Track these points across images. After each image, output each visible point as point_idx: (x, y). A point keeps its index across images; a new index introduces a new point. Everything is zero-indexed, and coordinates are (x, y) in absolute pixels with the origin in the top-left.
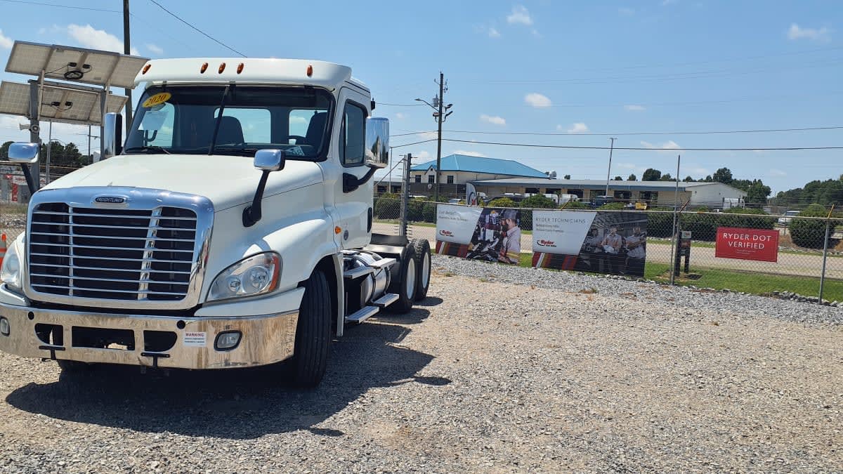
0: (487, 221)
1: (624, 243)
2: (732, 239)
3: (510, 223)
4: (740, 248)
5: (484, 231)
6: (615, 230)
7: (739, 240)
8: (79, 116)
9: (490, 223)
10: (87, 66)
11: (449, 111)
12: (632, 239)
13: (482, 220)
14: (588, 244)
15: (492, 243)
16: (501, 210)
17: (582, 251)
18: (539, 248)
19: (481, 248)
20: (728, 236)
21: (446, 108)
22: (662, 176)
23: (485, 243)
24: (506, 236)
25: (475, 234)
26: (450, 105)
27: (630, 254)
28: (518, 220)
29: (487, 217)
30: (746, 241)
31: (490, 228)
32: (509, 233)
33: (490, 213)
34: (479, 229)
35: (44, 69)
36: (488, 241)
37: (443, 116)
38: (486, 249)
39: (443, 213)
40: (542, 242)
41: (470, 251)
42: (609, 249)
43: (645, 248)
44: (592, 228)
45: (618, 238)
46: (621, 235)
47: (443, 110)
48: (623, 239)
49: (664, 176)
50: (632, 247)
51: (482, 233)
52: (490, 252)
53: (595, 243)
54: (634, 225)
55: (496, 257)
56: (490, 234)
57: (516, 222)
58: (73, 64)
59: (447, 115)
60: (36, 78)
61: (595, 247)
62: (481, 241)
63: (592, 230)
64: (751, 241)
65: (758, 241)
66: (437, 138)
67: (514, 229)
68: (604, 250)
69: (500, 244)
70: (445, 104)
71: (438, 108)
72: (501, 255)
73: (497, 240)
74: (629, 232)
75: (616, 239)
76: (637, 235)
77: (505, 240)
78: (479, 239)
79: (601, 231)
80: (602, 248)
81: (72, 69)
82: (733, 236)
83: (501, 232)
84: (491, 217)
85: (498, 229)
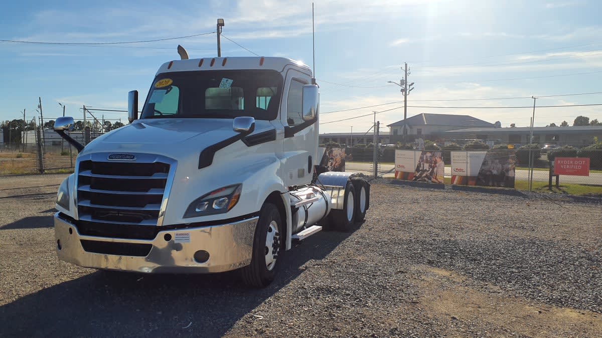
0: (425, 158)
1: (503, 169)
3: (438, 160)
5: (423, 164)
6: (498, 161)
9: (427, 159)
11: (411, 87)
13: (421, 158)
14: (483, 170)
15: (428, 171)
16: (432, 152)
17: (479, 174)
18: (456, 173)
19: (421, 174)
20: (561, 162)
21: (409, 86)
22: (590, 121)
23: (424, 171)
24: (436, 167)
25: (418, 166)
26: (413, 84)
27: (506, 174)
28: (442, 158)
29: (425, 156)
30: (571, 165)
31: (427, 163)
32: (437, 165)
33: (426, 154)
34: (420, 164)
38: (425, 175)
39: (399, 155)
40: (457, 169)
41: (415, 176)
42: (495, 172)
43: (514, 171)
44: (485, 160)
45: (500, 166)
46: (501, 163)
47: (408, 87)
48: (502, 166)
49: (593, 121)
50: (507, 171)
51: (422, 166)
52: (426, 176)
53: (486, 169)
54: (508, 158)
55: (430, 179)
56: (426, 166)
59: (410, 90)
61: (487, 171)
62: (421, 170)
63: (485, 162)
64: (574, 164)
65: (578, 165)
66: (404, 106)
67: (440, 163)
68: (492, 173)
69: (432, 171)
70: (409, 83)
71: (404, 86)
72: (434, 178)
73: (431, 169)
74: (506, 162)
75: (498, 166)
77: (435, 169)
78: (420, 169)
79: (490, 162)
80: (490, 171)
82: (563, 162)
83: (433, 165)
84: (426, 157)
85: (431, 163)
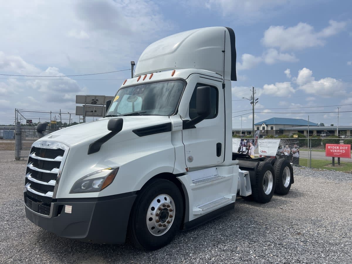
1: (291, 151)
2: (332, 149)
3: (251, 144)
4: (335, 153)
7: (335, 149)
8: (99, 115)
9: (244, 144)
10: (97, 100)
11: (257, 101)
12: (294, 150)
13: (241, 143)
14: (279, 152)
15: (245, 152)
16: (247, 139)
17: (277, 154)
20: (330, 148)
24: (250, 149)
25: (239, 148)
26: (257, 99)
27: (294, 155)
30: (338, 149)
32: (250, 148)
33: (244, 141)
34: (240, 147)
35: (86, 102)
36: (244, 152)
37: (255, 103)
40: (262, 151)
43: (299, 153)
44: (280, 145)
45: (289, 149)
46: (290, 148)
47: (255, 101)
48: (291, 149)
50: (294, 153)
53: (281, 152)
54: (294, 144)
56: (244, 149)
57: (253, 144)
58: (93, 100)
59: (256, 103)
60: (84, 105)
61: (281, 153)
62: (241, 151)
63: (280, 146)
64: (339, 149)
65: (342, 149)
66: (252, 112)
67: (252, 146)
70: (255, 99)
71: (252, 101)
73: (247, 151)
74: (293, 147)
76: (296, 148)
77: (250, 151)
78: (241, 150)
79: (283, 147)
81: (93, 101)
82: (332, 148)
83: (248, 148)
84: (244, 142)
85: (247, 146)
